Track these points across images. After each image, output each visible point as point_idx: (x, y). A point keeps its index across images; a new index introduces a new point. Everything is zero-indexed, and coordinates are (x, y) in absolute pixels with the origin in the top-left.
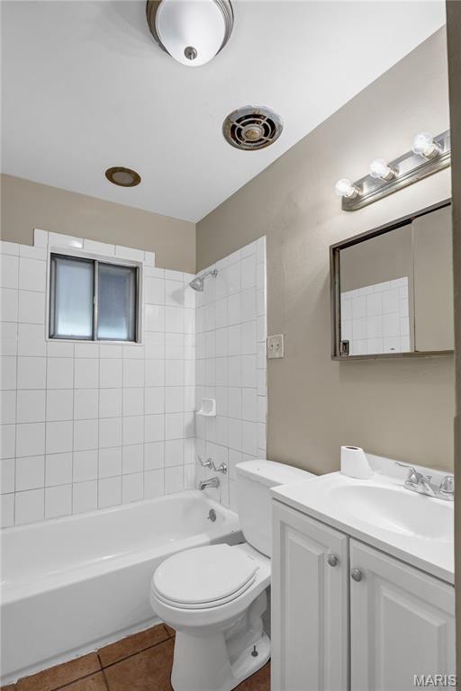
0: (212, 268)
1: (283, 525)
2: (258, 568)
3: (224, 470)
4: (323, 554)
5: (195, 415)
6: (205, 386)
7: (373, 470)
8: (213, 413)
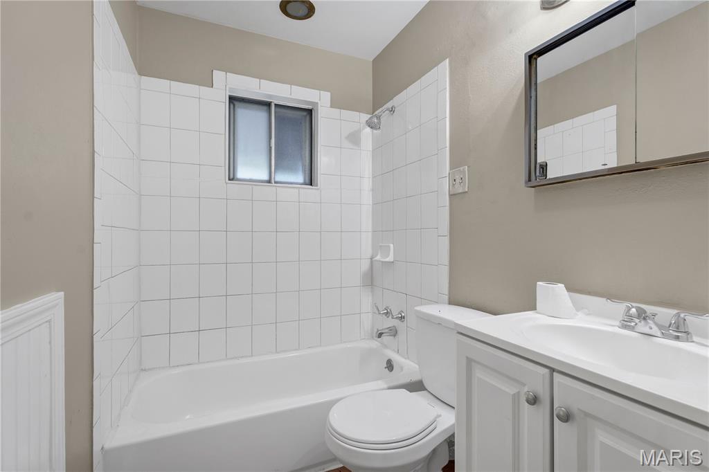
0: (389, 105)
1: (470, 361)
2: (439, 416)
3: (402, 318)
4: (519, 392)
5: (372, 262)
6: (382, 231)
7: (578, 310)
8: (390, 258)
